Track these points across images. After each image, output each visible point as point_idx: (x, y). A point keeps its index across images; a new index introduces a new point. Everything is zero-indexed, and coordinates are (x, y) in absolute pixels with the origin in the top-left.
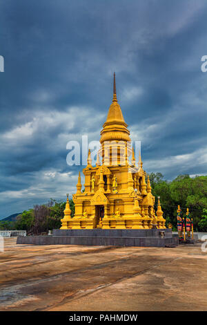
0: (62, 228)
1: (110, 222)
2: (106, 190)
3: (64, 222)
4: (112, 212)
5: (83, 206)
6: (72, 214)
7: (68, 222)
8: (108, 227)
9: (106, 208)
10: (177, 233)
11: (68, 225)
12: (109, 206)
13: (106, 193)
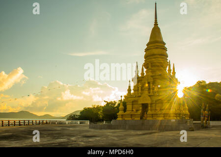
0: (118, 119)
1: (152, 115)
2: (149, 93)
3: (119, 115)
4: (154, 108)
5: (132, 104)
6: (125, 110)
7: (122, 115)
8: (151, 119)
9: (149, 105)
10: (200, 122)
11: (122, 117)
12: (151, 104)
13: (150, 94)
